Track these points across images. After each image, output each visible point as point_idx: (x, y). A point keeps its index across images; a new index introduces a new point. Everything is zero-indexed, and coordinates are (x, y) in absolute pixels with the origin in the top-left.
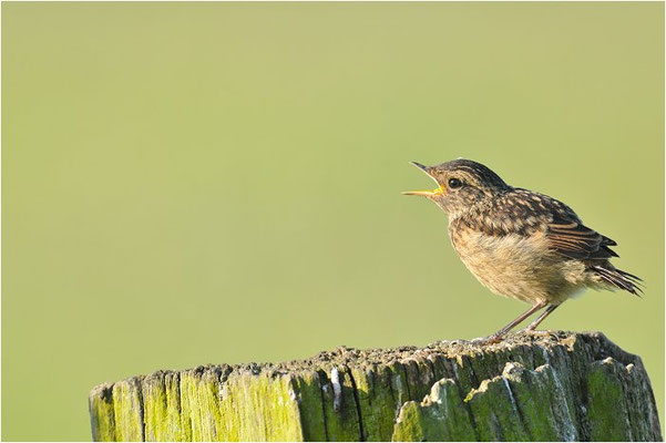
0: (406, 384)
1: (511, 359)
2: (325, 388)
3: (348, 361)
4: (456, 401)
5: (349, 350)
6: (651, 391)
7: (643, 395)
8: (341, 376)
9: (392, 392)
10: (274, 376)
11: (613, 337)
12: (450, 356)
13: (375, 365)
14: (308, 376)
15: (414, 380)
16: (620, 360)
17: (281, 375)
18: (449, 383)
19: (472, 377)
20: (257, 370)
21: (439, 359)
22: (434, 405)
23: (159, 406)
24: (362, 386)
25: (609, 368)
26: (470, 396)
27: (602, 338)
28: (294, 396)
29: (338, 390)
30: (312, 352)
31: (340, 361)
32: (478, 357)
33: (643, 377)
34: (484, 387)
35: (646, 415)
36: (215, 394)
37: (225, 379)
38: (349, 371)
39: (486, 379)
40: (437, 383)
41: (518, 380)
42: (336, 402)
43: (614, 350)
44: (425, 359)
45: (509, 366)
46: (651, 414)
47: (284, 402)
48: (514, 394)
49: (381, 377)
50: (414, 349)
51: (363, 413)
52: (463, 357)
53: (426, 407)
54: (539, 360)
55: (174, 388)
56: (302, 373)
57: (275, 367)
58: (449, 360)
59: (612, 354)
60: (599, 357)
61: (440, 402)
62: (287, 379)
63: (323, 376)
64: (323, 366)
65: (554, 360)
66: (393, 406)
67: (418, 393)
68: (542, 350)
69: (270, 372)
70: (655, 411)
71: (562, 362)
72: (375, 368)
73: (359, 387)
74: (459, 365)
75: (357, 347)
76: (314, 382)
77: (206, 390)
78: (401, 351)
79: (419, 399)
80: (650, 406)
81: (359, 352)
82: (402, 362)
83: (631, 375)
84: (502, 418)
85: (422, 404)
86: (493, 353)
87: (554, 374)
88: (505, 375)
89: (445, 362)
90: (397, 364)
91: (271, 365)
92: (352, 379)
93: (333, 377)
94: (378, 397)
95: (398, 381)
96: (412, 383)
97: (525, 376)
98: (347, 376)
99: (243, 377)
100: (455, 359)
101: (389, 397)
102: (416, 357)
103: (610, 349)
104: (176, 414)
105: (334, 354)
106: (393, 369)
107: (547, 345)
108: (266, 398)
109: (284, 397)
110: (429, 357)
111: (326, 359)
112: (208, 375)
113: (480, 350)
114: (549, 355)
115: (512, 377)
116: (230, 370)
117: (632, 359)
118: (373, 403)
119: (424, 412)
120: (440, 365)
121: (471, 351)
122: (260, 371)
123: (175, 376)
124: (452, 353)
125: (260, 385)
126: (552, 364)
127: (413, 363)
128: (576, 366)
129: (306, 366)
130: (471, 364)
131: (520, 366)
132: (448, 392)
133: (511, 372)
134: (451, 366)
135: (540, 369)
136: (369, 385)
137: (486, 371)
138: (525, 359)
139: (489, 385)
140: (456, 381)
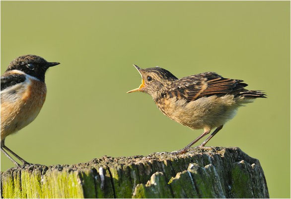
0: (138, 175)
1: (192, 162)
2: (96, 178)
3: (108, 163)
4: (164, 184)
5: (108, 158)
6: (264, 177)
7: (260, 180)
8: (104, 171)
9: (131, 179)
10: (70, 171)
11: (244, 150)
12: (160, 160)
13: (122, 165)
14: (87, 171)
15: (142, 173)
16: (248, 162)
17: (73, 171)
18: (160, 174)
19: (172, 171)
20: (61, 168)
21: (155, 162)
22: (153, 186)
23: (10, 188)
24: (115, 176)
25: (242, 166)
26: (171, 181)
27: (239, 150)
28: (80, 182)
29: (103, 178)
30: (89, 159)
31: (104, 163)
32: (175, 161)
33: (260, 170)
34: (178, 176)
35: (262, 190)
36: (39, 181)
37: (44, 173)
38: (108, 169)
39: (179, 172)
40: (154, 175)
41: (196, 172)
42: (102, 185)
43: (245, 156)
44: (148, 162)
45: (191, 165)
46: (264, 190)
47: (75, 185)
48: (194, 180)
49: (125, 172)
50: (142, 157)
51: (116, 190)
52: (167, 161)
53: (148, 187)
54: (206, 162)
55: (18, 178)
56: (84, 170)
57: (70, 167)
58: (160, 162)
59: (244, 159)
60: (238, 160)
61: (155, 184)
62: (76, 173)
63: (95, 171)
64: (95, 166)
65: (214, 162)
66: (131, 187)
67: (144, 179)
68: (208, 157)
69: (68, 170)
70: (267, 188)
71: (218, 163)
72: (122, 167)
73: (113, 177)
74: (165, 165)
75: (112, 156)
76: (90, 174)
77: (34, 179)
78: (135, 158)
79: (145, 183)
80: (264, 185)
81: (113, 159)
82: (136, 164)
83: (254, 169)
84: (188, 192)
85: (146, 185)
86: (183, 159)
87: (214, 169)
88: (189, 170)
89: (158, 164)
90: (133, 165)
91: (68, 166)
92: (110, 173)
93: (100, 172)
94: (123, 182)
95: (134, 174)
96: (141, 175)
97: (200, 170)
98: (107, 171)
99: (54, 172)
100: (163, 162)
101: (129, 182)
102: (143, 161)
103: (243, 156)
104: (19, 192)
105: (101, 160)
106: (131, 167)
107: (210, 154)
108: (66, 183)
109: (75, 182)
110: (150, 161)
111: (97, 162)
112: (35, 171)
113: (176, 157)
114: (212, 159)
115: (192, 171)
116: (47, 168)
117: (254, 161)
118: (121, 185)
119: (147, 189)
120: (155, 165)
121: (171, 157)
122: (62, 169)
123: (19, 172)
124: (161, 158)
125: (62, 176)
126: (213, 164)
127: (141, 164)
128: (226, 165)
129: (86, 166)
130: (171, 164)
131: (196, 165)
132: (160, 179)
133: (192, 168)
134: (161, 165)
135: (207, 166)
136: (119, 176)
137: (179, 168)
138: (199, 161)
139: (181, 175)
140: (164, 173)
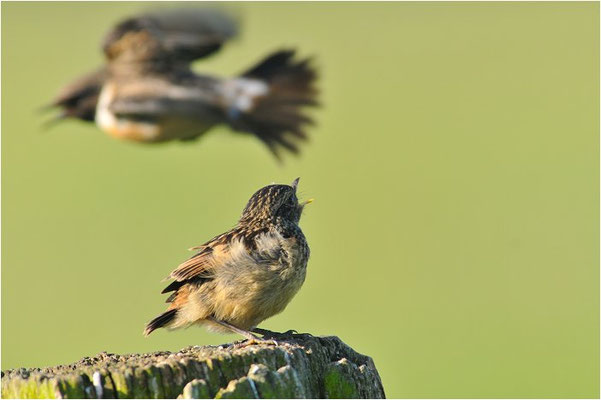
0: (161, 386)
1: (256, 361)
2: (88, 390)
3: (108, 365)
5: (109, 355)
6: (382, 389)
7: (375, 392)
8: (102, 379)
9: (149, 392)
10: (42, 379)
11: (347, 340)
12: (201, 359)
13: (133, 369)
14: (73, 379)
15: (169, 381)
16: (353, 361)
17: (48, 379)
18: (200, 384)
19: (221, 378)
20: (26, 375)
21: (191, 363)
24: (121, 387)
25: (344, 368)
26: (219, 395)
27: (335, 341)
29: (99, 392)
30: (76, 358)
31: (101, 366)
32: (226, 360)
33: (375, 376)
34: (231, 387)
38: (110, 375)
39: (234, 380)
40: (189, 385)
41: (263, 380)
43: (348, 352)
44: (180, 364)
45: (254, 368)
49: (139, 380)
50: (168, 353)
52: (213, 361)
54: (281, 362)
56: (68, 377)
57: (43, 371)
58: (200, 363)
59: (346, 356)
60: (335, 359)
62: (53, 382)
63: (86, 380)
64: (85, 370)
65: (294, 362)
67: (173, 393)
68: (284, 354)
69: (38, 377)
71: (302, 364)
72: (133, 371)
73: (118, 388)
74: (209, 368)
75: (117, 353)
76: (78, 385)
78: (157, 356)
81: (118, 357)
82: (157, 365)
83: (364, 374)
86: (240, 356)
87: (295, 374)
88: (251, 376)
89: (197, 366)
90: (153, 368)
91: (39, 370)
92: (113, 382)
93: (95, 380)
95: (154, 383)
96: (167, 385)
97: (269, 376)
98: (107, 379)
99: (14, 381)
100: (205, 362)
102: (170, 361)
103: (345, 352)
105: (96, 359)
106: (149, 372)
107: (288, 348)
110: (182, 361)
111: (89, 363)
113: (227, 354)
114: (290, 358)
115: (257, 378)
117: (364, 360)
120: (192, 368)
121: (220, 355)
122: (28, 374)
124: (202, 356)
125: (29, 389)
126: (293, 366)
127: (168, 366)
128: (314, 366)
129: (71, 370)
130: (219, 367)
131: (264, 367)
132: (200, 391)
133: (256, 373)
134: (202, 368)
135: (282, 369)
136: (128, 387)
137: (233, 373)
138: (269, 360)
139: (237, 385)
140: (207, 381)
